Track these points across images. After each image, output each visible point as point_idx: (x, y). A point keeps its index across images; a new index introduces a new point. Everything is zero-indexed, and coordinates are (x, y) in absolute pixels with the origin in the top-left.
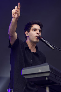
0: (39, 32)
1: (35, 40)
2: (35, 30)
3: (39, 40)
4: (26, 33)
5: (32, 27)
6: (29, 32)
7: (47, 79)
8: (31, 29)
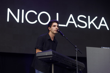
0: (57, 27)
1: (55, 32)
2: (55, 26)
3: (57, 32)
4: (49, 28)
5: (52, 24)
6: (51, 27)
7: (51, 59)
8: (52, 26)
